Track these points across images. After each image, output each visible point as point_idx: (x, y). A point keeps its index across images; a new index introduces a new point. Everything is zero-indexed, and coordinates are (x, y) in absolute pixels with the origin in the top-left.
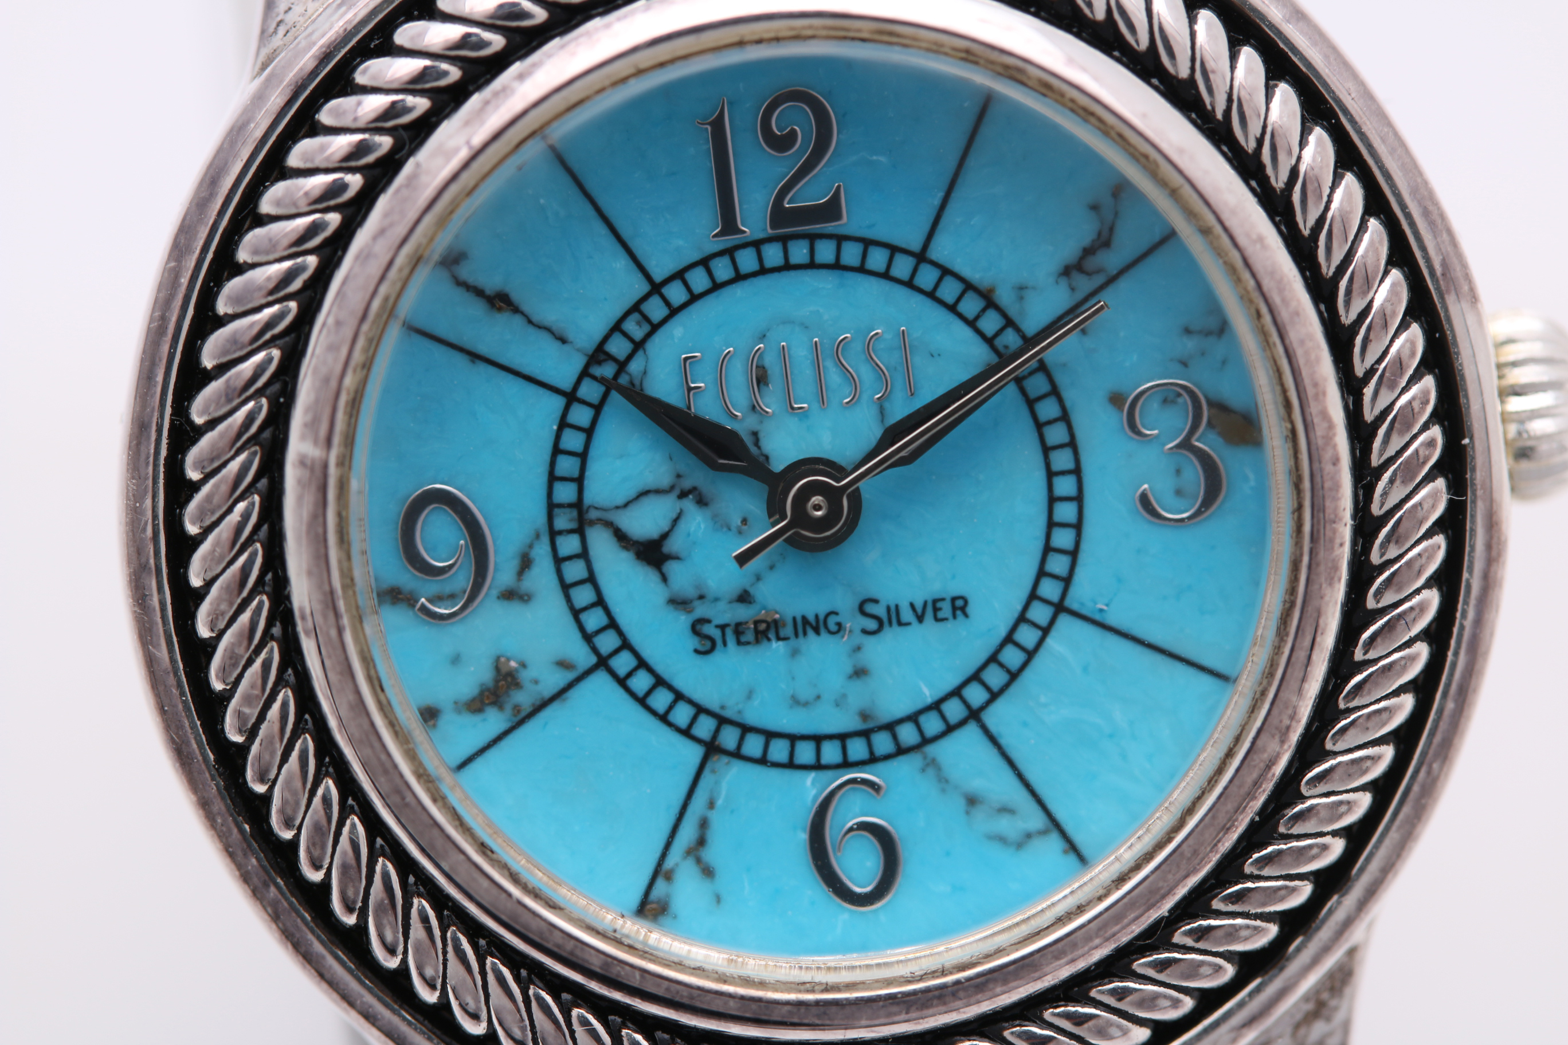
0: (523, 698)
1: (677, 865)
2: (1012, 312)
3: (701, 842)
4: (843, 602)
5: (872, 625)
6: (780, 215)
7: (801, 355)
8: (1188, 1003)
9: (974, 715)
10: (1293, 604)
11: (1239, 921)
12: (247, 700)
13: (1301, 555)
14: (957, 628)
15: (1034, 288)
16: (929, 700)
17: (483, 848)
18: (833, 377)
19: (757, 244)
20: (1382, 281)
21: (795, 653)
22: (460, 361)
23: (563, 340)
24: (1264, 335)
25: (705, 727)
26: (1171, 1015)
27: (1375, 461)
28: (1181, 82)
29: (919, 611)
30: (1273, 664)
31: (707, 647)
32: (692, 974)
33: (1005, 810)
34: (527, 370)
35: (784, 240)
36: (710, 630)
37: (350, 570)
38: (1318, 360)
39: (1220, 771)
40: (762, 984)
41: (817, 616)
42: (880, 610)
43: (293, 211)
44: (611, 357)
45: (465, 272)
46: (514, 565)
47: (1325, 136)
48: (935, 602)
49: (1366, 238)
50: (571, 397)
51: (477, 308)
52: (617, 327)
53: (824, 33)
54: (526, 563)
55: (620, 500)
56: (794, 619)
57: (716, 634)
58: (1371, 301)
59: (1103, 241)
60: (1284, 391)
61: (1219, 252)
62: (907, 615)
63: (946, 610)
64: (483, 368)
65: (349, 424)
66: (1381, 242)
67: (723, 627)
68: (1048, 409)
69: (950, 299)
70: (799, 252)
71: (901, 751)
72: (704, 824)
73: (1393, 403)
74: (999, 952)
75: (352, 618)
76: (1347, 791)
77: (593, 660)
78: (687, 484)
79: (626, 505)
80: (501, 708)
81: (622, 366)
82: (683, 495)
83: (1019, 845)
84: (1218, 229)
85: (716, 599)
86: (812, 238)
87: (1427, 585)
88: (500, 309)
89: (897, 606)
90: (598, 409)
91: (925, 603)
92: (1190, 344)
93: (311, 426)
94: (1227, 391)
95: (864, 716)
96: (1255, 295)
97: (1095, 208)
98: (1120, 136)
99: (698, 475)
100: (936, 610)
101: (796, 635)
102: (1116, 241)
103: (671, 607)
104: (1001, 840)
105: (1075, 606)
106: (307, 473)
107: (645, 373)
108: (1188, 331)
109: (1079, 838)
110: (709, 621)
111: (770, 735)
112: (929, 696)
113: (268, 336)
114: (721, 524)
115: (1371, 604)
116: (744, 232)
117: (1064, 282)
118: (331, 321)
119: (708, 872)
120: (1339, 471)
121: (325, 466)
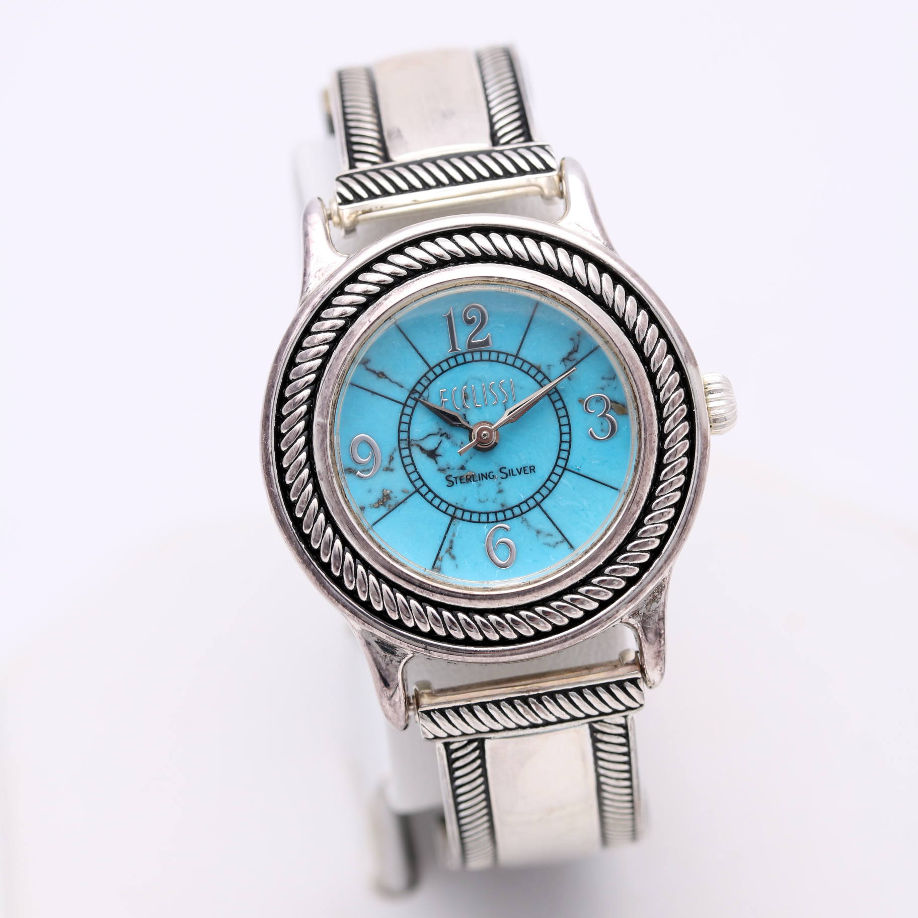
0: (392, 503)
1: (443, 555)
2: (546, 374)
3: (451, 548)
4: (495, 469)
5: (504, 476)
6: (470, 345)
7: (478, 388)
8: (610, 594)
9: (538, 504)
10: (639, 461)
11: (626, 566)
12: (302, 502)
13: (641, 445)
14: (531, 476)
15: (553, 366)
16: (523, 500)
17: (380, 547)
18: (489, 396)
19: (463, 354)
20: (665, 358)
21: (479, 485)
22: (369, 394)
23: (402, 387)
24: (627, 375)
25: (451, 510)
26: (605, 598)
27: (665, 415)
28: (598, 296)
29: (519, 471)
30: (633, 481)
31: (451, 484)
32: (448, 586)
33: (550, 535)
34: (390, 397)
35: (472, 352)
36: (452, 479)
37: (335, 459)
38: (645, 383)
39: (617, 516)
40: (471, 589)
41: (486, 473)
42: (506, 471)
43: (314, 345)
44: (417, 392)
45: (370, 366)
46: (388, 459)
47: (645, 313)
48: (524, 468)
49: (659, 344)
50: (405, 405)
51: (373, 377)
52: (419, 382)
53: (482, 282)
54: (391, 459)
55: (422, 438)
56: (479, 474)
57: (454, 480)
58: (661, 365)
59: (575, 350)
60: (634, 393)
61: (611, 349)
62: (515, 472)
63: (528, 470)
64: (376, 395)
65: (333, 412)
66: (664, 346)
67: (456, 478)
68: (559, 405)
69: (526, 370)
70: (477, 356)
71: (514, 516)
72: (452, 542)
73: (670, 397)
74: (548, 577)
75: (336, 474)
76: (659, 523)
77: (414, 489)
78: (443, 432)
79: (423, 439)
80: (385, 506)
81: (421, 394)
82: (442, 435)
83: (554, 546)
84: (611, 342)
85: (453, 469)
86: (481, 352)
87: (683, 456)
88: (381, 378)
89: (512, 470)
90: (413, 409)
91: (521, 468)
92: (604, 382)
93: (321, 413)
94: (617, 397)
95: (503, 506)
96: (623, 362)
97: (572, 339)
98: (578, 312)
99: (446, 429)
100: (525, 470)
101: (480, 480)
102: (579, 351)
103: (439, 472)
104: (549, 545)
105: (570, 468)
106: (320, 427)
107: (428, 396)
108: (603, 378)
109: (573, 544)
110: (451, 476)
111: (472, 512)
112: (523, 498)
113: (306, 385)
114: (454, 444)
115: (665, 462)
116: (458, 350)
117: (563, 363)
118: (326, 379)
119: (453, 558)
120: (653, 418)
121: (326, 425)
